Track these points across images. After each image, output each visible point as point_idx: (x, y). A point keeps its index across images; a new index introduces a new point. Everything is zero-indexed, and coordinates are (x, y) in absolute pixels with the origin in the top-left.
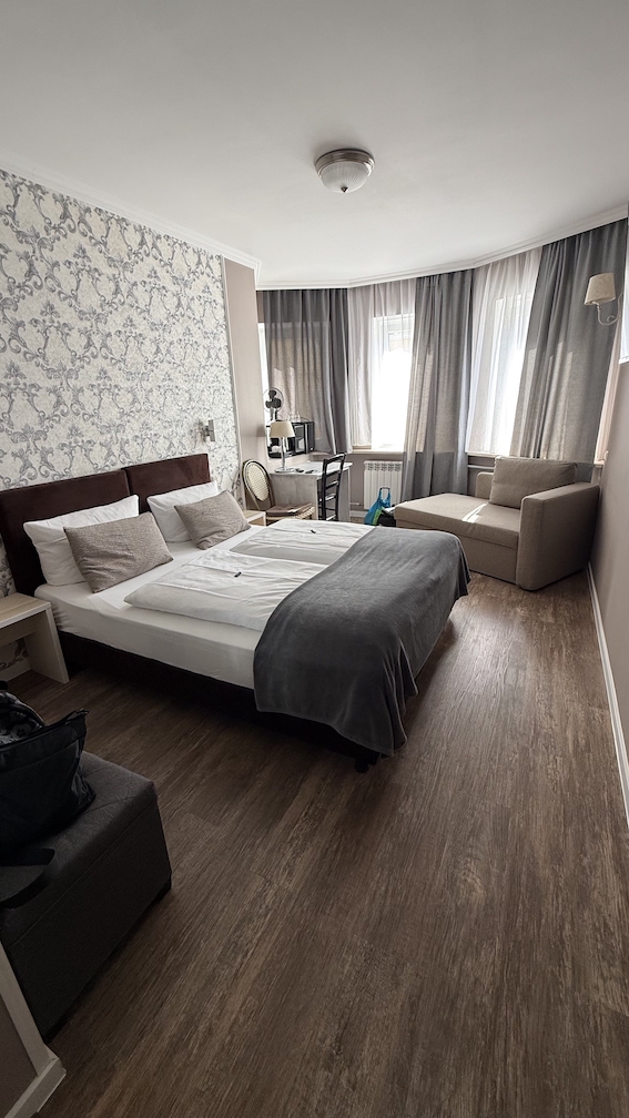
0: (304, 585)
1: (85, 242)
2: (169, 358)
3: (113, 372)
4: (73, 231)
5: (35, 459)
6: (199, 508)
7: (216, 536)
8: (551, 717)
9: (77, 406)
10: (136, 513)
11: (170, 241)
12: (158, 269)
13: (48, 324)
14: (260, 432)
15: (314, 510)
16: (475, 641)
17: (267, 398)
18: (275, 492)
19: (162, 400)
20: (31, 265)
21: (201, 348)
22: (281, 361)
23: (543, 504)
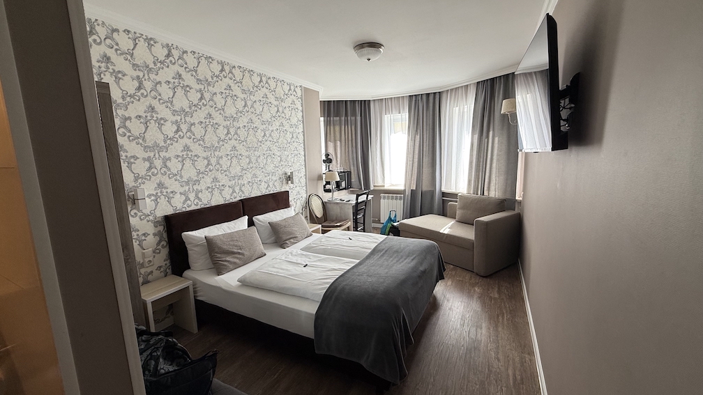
0: (345, 273)
1: (231, 82)
2: (270, 139)
3: (239, 147)
4: (225, 77)
5: (192, 196)
6: (283, 224)
7: (292, 240)
8: (499, 360)
9: (218, 166)
10: (246, 226)
11: (275, 80)
12: (268, 94)
13: (207, 123)
14: (320, 178)
15: (350, 224)
16: (450, 309)
17: (324, 158)
18: (327, 212)
19: (265, 161)
20: (202, 95)
21: (288, 133)
22: (332, 138)
23: (487, 224)
